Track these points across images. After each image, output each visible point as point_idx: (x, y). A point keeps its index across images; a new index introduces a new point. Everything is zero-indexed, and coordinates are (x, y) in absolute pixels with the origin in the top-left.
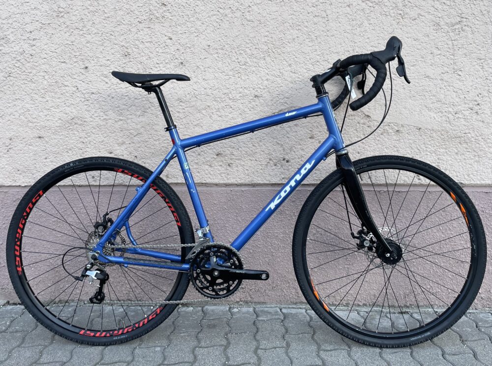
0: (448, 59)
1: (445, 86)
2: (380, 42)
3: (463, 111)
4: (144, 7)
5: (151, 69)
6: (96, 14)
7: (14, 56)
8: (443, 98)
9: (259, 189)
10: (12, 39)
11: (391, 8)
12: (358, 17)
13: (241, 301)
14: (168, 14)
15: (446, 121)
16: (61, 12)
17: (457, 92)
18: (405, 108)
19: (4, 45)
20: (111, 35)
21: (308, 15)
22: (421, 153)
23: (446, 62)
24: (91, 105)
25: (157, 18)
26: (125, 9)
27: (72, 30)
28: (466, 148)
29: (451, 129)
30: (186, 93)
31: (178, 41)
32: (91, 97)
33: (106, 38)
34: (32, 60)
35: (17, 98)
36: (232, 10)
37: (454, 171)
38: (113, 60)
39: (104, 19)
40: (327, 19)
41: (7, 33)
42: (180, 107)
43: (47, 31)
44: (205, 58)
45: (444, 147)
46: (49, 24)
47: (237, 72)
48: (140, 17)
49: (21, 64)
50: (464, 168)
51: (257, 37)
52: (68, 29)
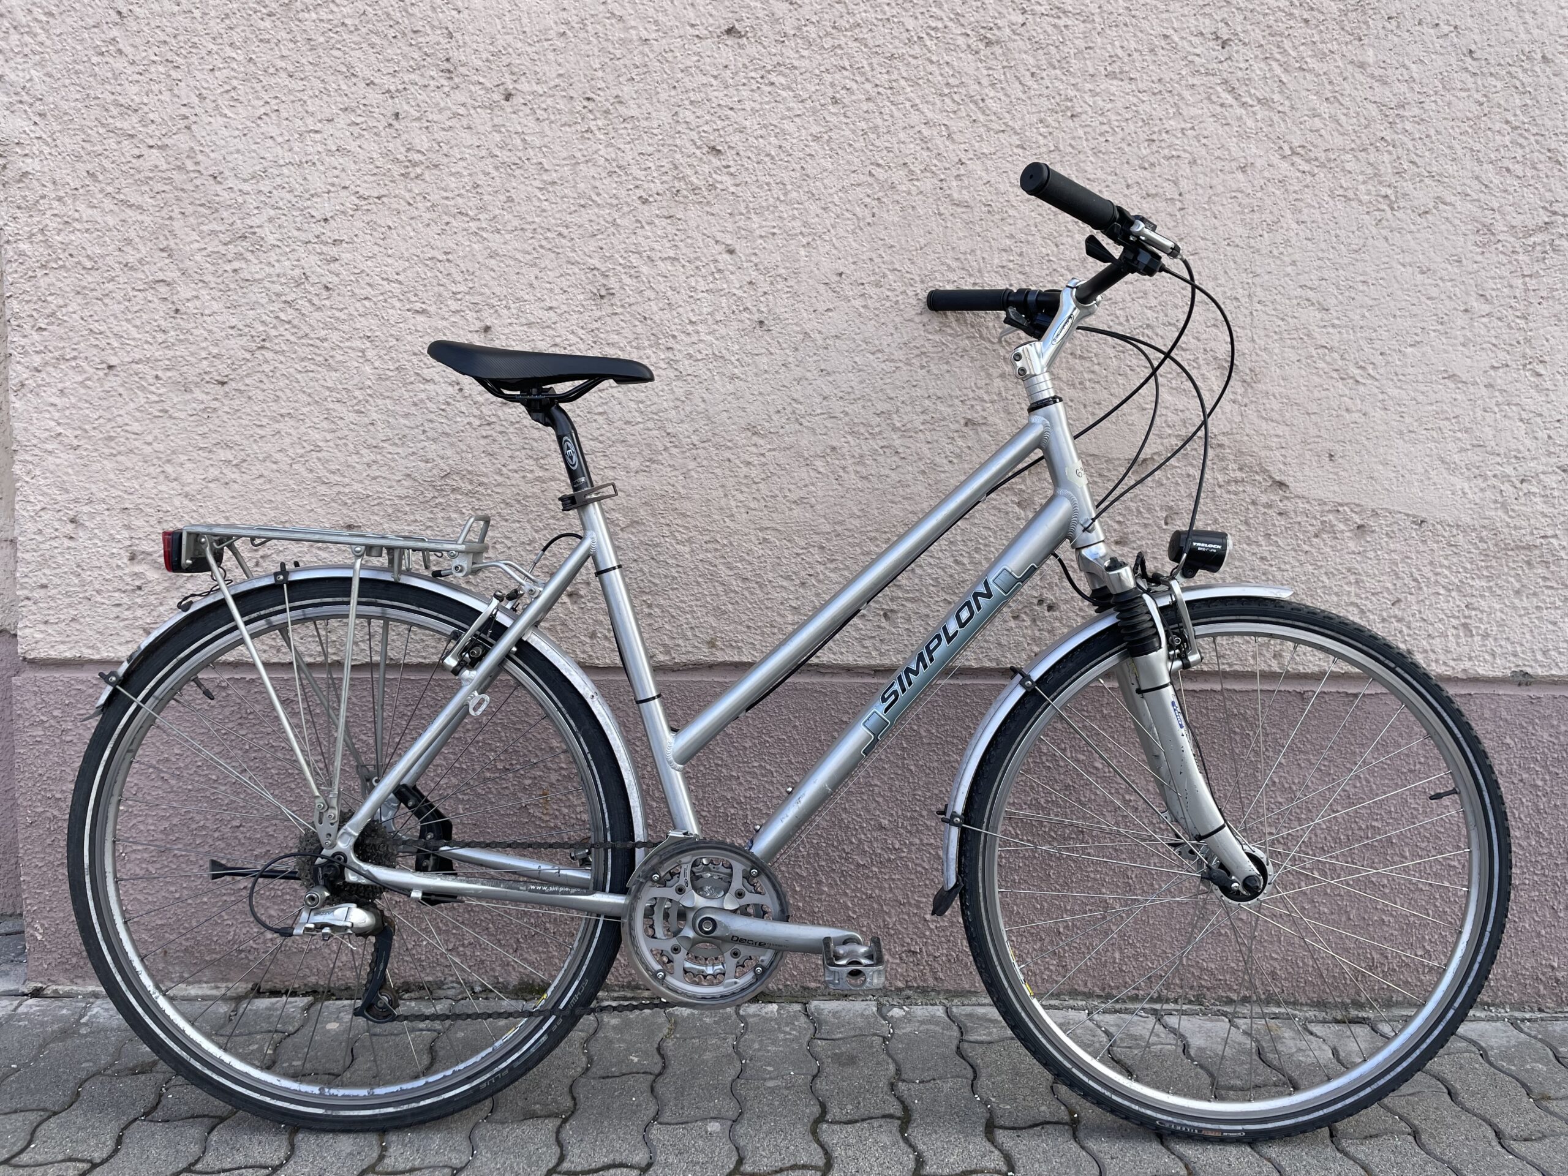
0: (1511, 328)
1: (1498, 405)
2: (1326, 274)
3: (1542, 476)
4: (657, 155)
5: (674, 337)
6: (518, 172)
7: (278, 288)
8: (1490, 437)
9: (968, 682)
10: (271, 239)
11: (1361, 178)
12: (1268, 202)
13: (909, 988)
14: (725, 178)
15: (1496, 502)
16: (415, 165)
17: (1528, 422)
18: (1385, 464)
19: (249, 255)
20: (560, 234)
21: (1126, 192)
22: (1420, 588)
23: (1506, 337)
24: (500, 438)
25: (695, 190)
26: (602, 161)
27: (446, 219)
28: (1545, 579)
29: (1508, 526)
30: (772, 410)
31: (753, 258)
32: (500, 413)
33: (544, 243)
34: (327, 303)
35: (283, 411)
36: (911, 172)
37: (1508, 639)
38: (564, 308)
39: (541, 189)
40: (1179, 205)
41: (255, 221)
42: (753, 449)
43: (374, 217)
44: (828, 310)
45: (1485, 573)
46: (379, 198)
47: (916, 352)
48: (646, 185)
49: (295, 313)
50: (1536, 631)
51: (978, 252)
52: (434, 215)
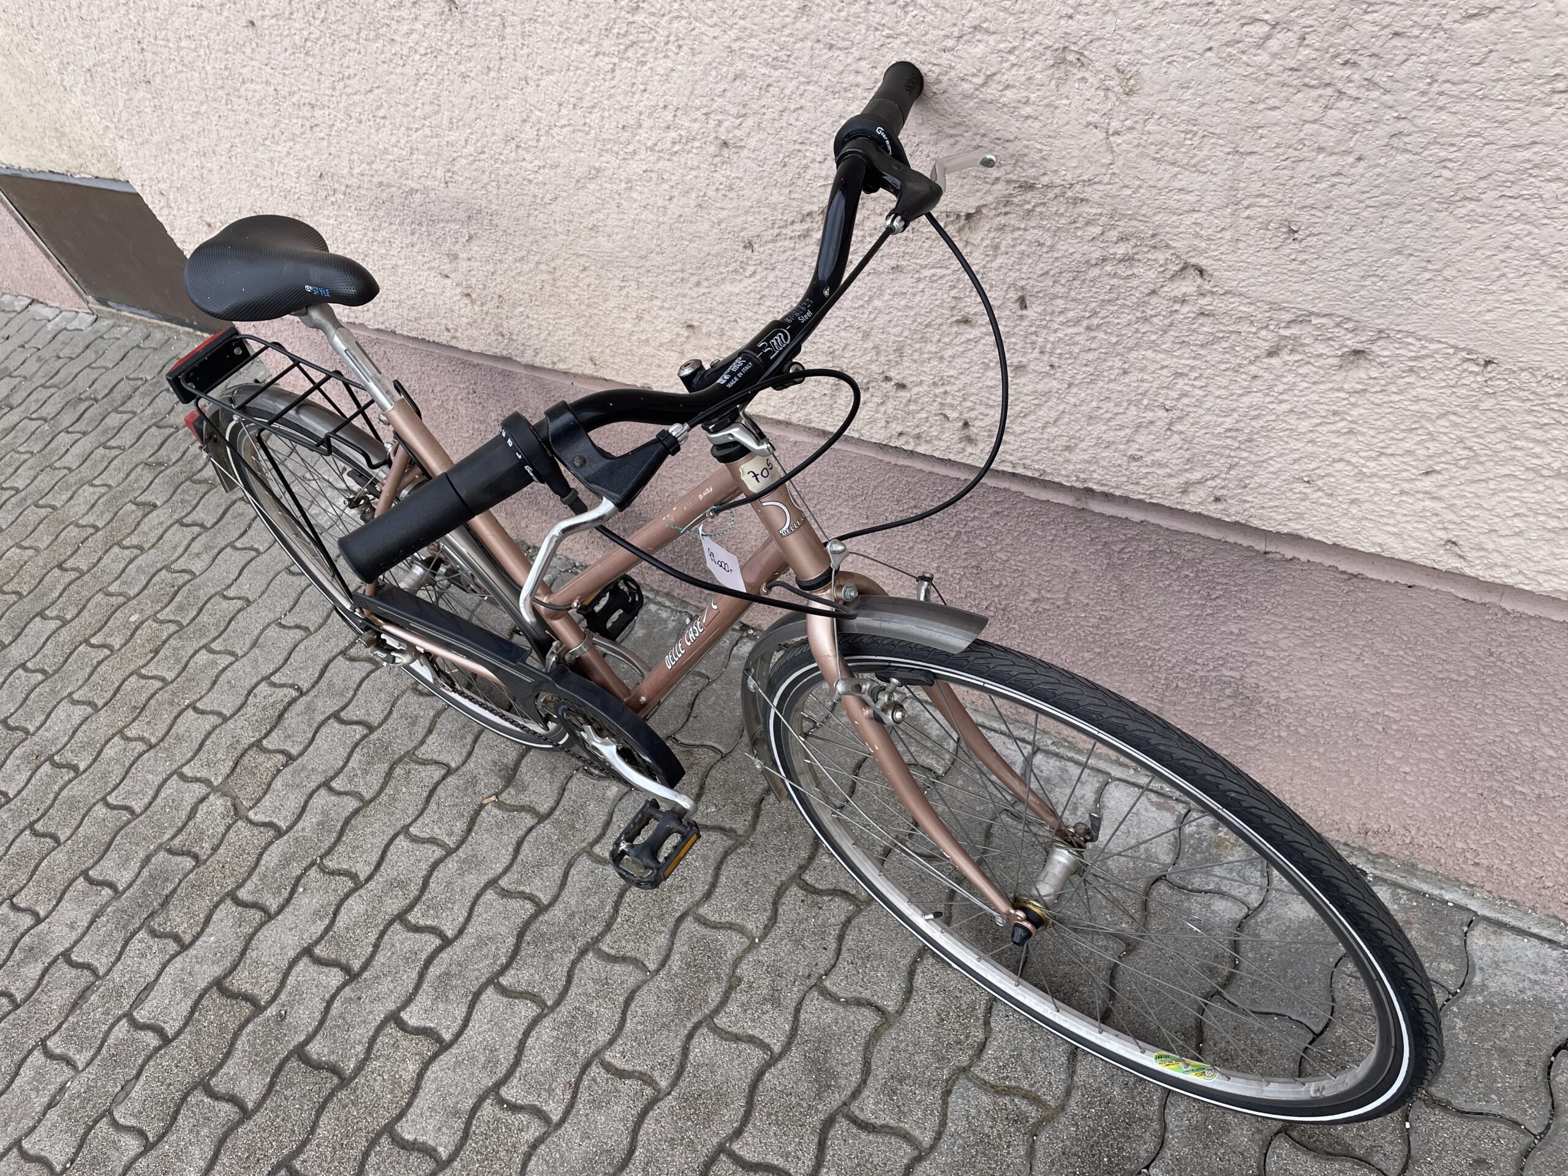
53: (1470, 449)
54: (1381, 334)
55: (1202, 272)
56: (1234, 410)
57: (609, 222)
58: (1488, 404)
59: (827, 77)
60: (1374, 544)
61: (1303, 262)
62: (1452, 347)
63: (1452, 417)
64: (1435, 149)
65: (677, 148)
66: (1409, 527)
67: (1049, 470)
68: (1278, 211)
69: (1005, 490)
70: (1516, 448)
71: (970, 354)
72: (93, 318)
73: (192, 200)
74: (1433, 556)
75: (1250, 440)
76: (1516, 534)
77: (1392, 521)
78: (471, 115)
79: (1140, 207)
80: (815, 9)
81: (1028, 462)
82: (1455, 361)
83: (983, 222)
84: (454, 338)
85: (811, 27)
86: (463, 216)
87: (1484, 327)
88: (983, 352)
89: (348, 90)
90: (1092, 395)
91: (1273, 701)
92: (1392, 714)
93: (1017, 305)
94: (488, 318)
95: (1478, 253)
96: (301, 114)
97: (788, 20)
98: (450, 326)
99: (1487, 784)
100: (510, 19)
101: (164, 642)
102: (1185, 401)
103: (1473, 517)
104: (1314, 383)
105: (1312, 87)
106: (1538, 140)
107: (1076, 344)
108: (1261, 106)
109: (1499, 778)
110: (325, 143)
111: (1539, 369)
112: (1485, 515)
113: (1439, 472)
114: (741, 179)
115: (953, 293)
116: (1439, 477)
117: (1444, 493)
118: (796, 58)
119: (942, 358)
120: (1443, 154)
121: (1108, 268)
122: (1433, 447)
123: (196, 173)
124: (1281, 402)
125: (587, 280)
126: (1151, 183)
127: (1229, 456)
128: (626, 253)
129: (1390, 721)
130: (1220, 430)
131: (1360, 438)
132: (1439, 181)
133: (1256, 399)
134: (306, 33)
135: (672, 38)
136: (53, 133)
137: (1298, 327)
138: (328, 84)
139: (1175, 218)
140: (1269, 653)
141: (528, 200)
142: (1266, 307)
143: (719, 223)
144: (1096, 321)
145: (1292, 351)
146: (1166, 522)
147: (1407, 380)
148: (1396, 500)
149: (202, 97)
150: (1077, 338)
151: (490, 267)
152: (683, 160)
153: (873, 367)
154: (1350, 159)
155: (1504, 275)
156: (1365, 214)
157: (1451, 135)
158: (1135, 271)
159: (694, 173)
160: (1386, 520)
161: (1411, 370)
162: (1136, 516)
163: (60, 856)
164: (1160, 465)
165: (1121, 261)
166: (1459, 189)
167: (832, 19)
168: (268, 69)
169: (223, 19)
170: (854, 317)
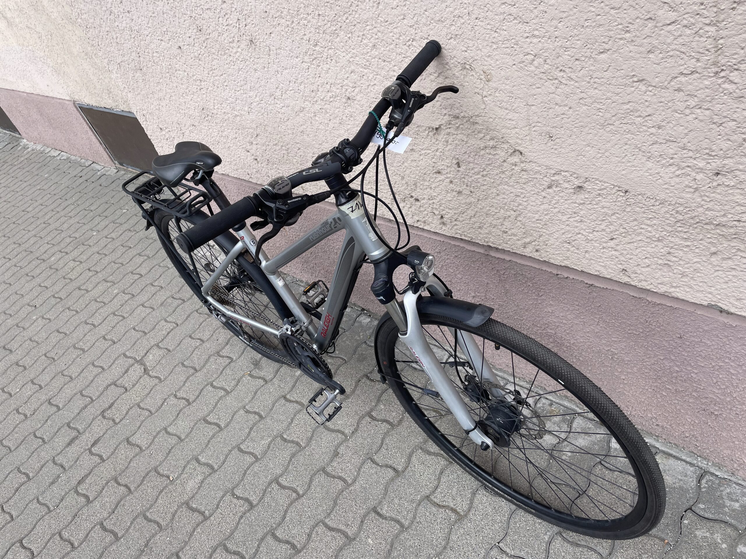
53: (625, 228)
54: (587, 180)
55: (521, 153)
56: (538, 211)
57: (308, 129)
58: (628, 209)
59: (383, 73)
60: (596, 271)
61: (556, 149)
62: (613, 185)
63: (617, 215)
64: (596, 104)
65: (331, 100)
66: (608, 263)
67: (474, 237)
68: (544, 128)
69: (458, 246)
70: (641, 228)
71: (441, 186)
72: (116, 171)
73: (155, 118)
74: (618, 276)
75: (546, 225)
76: (648, 266)
77: (601, 261)
78: (257, 86)
79: (496, 126)
80: (378, 46)
81: (466, 233)
82: (614, 191)
83: (442, 131)
84: (251, 178)
85: (377, 53)
86: (254, 126)
87: (622, 177)
88: (445, 186)
89: (214, 75)
90: (487, 204)
91: (568, 345)
92: (614, 351)
93: (456, 166)
94: (264, 169)
95: (616, 146)
96: (197, 84)
97: (369, 50)
98: (249, 173)
99: (655, 384)
100: (272, 48)
101: (126, 302)
102: (521, 207)
103: (631, 259)
104: (566, 200)
105: (550, 80)
106: (631, 101)
107: (479, 182)
108: (534, 87)
109: (659, 381)
110: (205, 96)
111: (645, 194)
112: (635, 258)
113: (615, 239)
114: (355, 112)
115: (433, 160)
116: (616, 241)
117: (618, 248)
118: (373, 65)
119: (431, 188)
120: (598, 106)
121: (487, 151)
122: (612, 228)
123: (157, 107)
124: (555, 208)
125: (300, 154)
126: (499, 116)
127: (539, 231)
128: (314, 142)
129: (614, 354)
130: (534, 220)
131: (585, 224)
132: (599, 117)
133: (546, 206)
134: (199, 52)
135: (329, 56)
136: (106, 91)
137: (558, 176)
138: (207, 72)
139: (509, 131)
140: (564, 322)
141: (278, 120)
142: (545, 168)
143: (348, 130)
144: (485, 173)
145: (557, 186)
146: (519, 261)
147: (599, 199)
148: (602, 251)
149: (160, 76)
150: (479, 180)
151: (264, 148)
152: (334, 105)
153: (406, 191)
154: (567, 108)
155: (626, 155)
156: (575, 130)
157: (600, 99)
158: (497, 152)
159: (338, 110)
160: (599, 260)
161: (599, 195)
162: (508, 258)
163: (72, 384)
164: (515, 235)
165: (492, 148)
166: (606, 120)
167: (384, 50)
168: (185, 66)
169: (169, 45)
170: (398, 170)
